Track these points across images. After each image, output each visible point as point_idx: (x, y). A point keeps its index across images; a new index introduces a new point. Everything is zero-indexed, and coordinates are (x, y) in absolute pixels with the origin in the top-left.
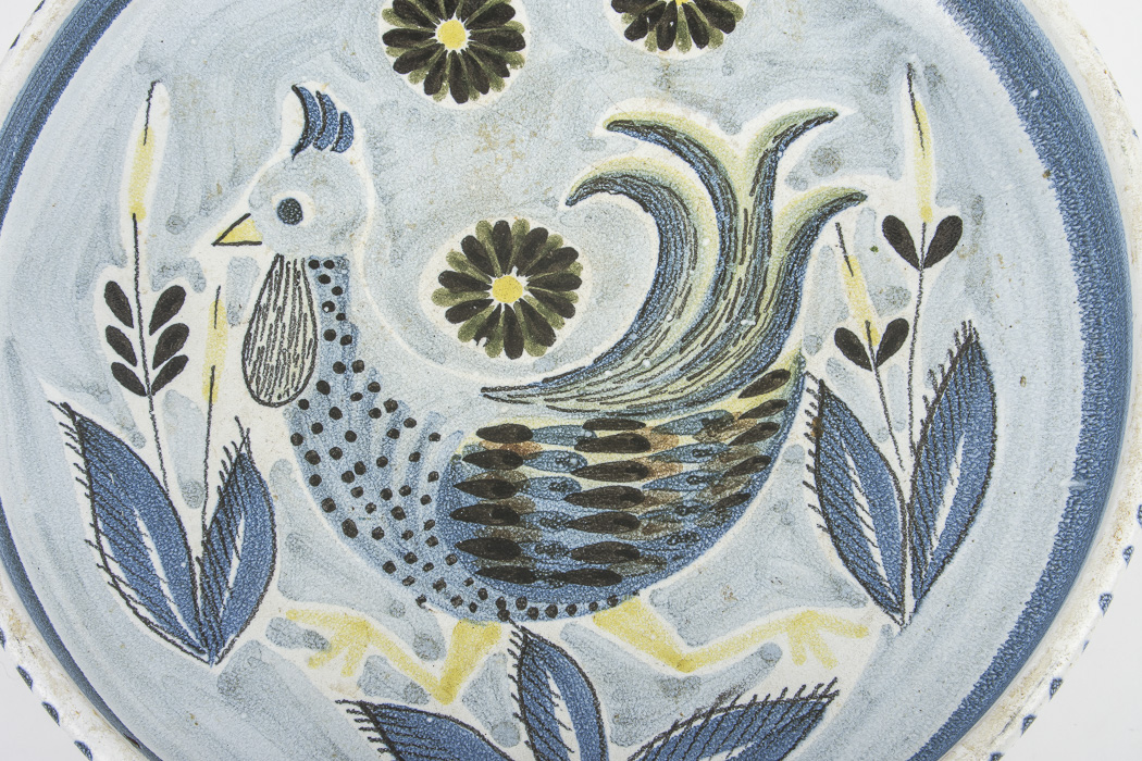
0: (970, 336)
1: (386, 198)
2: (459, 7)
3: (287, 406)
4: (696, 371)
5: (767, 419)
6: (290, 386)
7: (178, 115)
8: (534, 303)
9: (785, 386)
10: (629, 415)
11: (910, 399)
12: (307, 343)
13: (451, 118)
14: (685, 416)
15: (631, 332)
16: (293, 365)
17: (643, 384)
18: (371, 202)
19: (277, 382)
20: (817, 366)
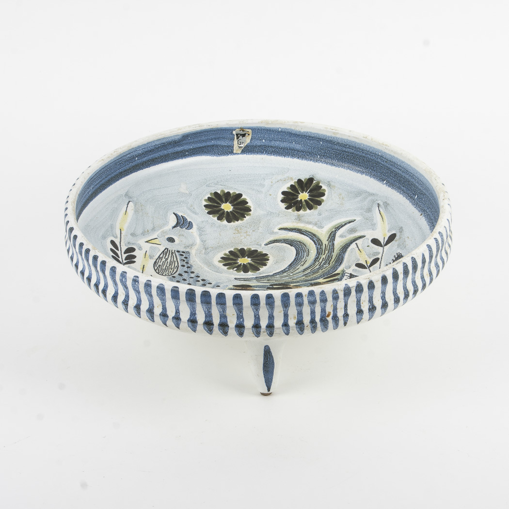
0: (399, 255)
1: (203, 241)
2: (230, 200)
3: (168, 276)
4: (308, 275)
6: (169, 273)
7: (136, 211)
8: (253, 263)
9: (338, 276)
10: (285, 283)
12: (175, 266)
13: (226, 226)
15: (286, 268)
16: (170, 269)
17: (290, 278)
18: (198, 241)
19: (165, 272)
20: (349, 271)
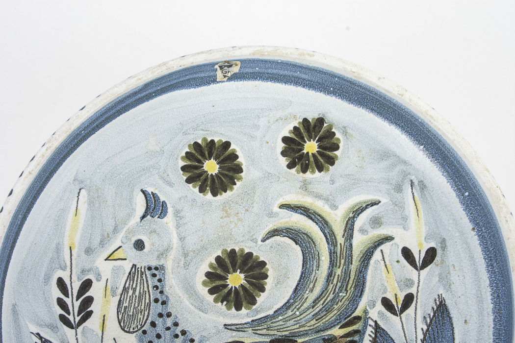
0: (442, 301)
1: (182, 239)
2: (214, 155)
3: (137, 333)
4: (319, 316)
5: (351, 338)
6: (138, 324)
7: (91, 203)
8: (247, 286)
9: (359, 323)
10: (290, 337)
11: (416, 329)
12: (146, 304)
13: (210, 203)
14: (315, 337)
15: (290, 299)
16: (140, 314)
17: (296, 323)
18: (175, 240)
19: (133, 322)
20: (373, 314)
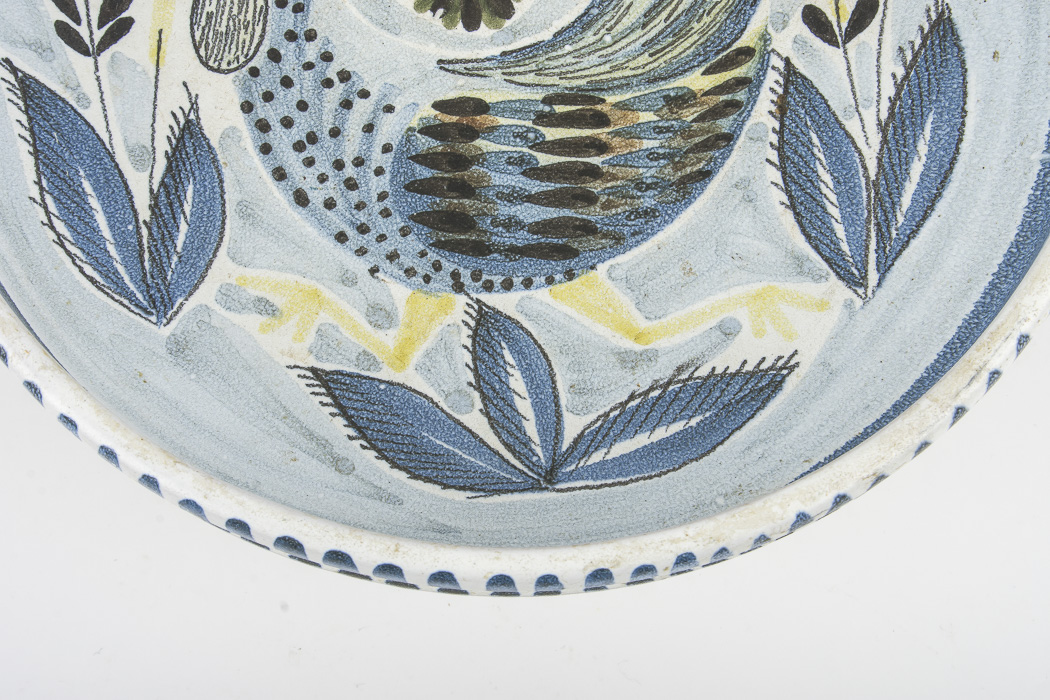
0: (943, 12)
3: (237, 73)
4: (659, 47)
5: (730, 96)
6: (239, 53)
9: (750, 63)
10: (588, 90)
11: (878, 76)
12: (258, 10)
14: (646, 92)
16: (243, 31)
17: (603, 60)
19: (227, 48)
20: (783, 43)
